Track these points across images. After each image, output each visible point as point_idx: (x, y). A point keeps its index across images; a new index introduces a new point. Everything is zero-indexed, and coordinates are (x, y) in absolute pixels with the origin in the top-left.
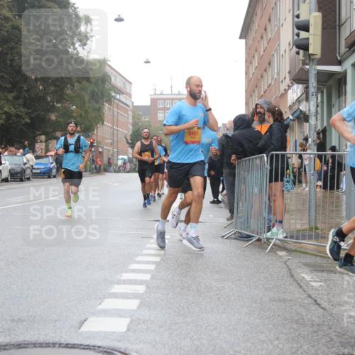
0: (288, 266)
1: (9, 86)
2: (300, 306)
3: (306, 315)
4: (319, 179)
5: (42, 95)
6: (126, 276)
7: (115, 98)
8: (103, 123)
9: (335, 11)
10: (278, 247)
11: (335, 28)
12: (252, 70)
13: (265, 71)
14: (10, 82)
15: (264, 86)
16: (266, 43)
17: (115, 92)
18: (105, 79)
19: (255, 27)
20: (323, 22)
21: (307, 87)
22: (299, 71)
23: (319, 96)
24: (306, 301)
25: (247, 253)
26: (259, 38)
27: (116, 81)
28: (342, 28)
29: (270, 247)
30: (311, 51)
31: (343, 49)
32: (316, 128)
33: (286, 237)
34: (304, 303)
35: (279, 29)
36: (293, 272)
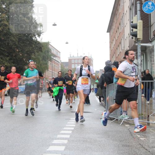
0: (130, 131)
1: (7, 54)
2: (136, 148)
3: (138, 152)
4: (143, 93)
5: (21, 58)
6: (59, 136)
7: (53, 59)
8: (48, 70)
9: (148, 20)
10: (125, 123)
11: (148, 27)
12: (113, 46)
13: (118, 46)
14: (8, 53)
15: (118, 53)
16: (118, 34)
17: (53, 56)
18: (49, 51)
19: (114, 27)
20: (143, 25)
21: (137, 53)
22: (133, 46)
23: (142, 57)
24: (138, 146)
25: (111, 125)
26: (115, 32)
27: (53, 52)
28: (152, 27)
29: (122, 123)
30: (138, 37)
31: (152, 36)
32: (141, 70)
33: (128, 118)
34: (137, 147)
35: (124, 28)
36: (132, 133)
